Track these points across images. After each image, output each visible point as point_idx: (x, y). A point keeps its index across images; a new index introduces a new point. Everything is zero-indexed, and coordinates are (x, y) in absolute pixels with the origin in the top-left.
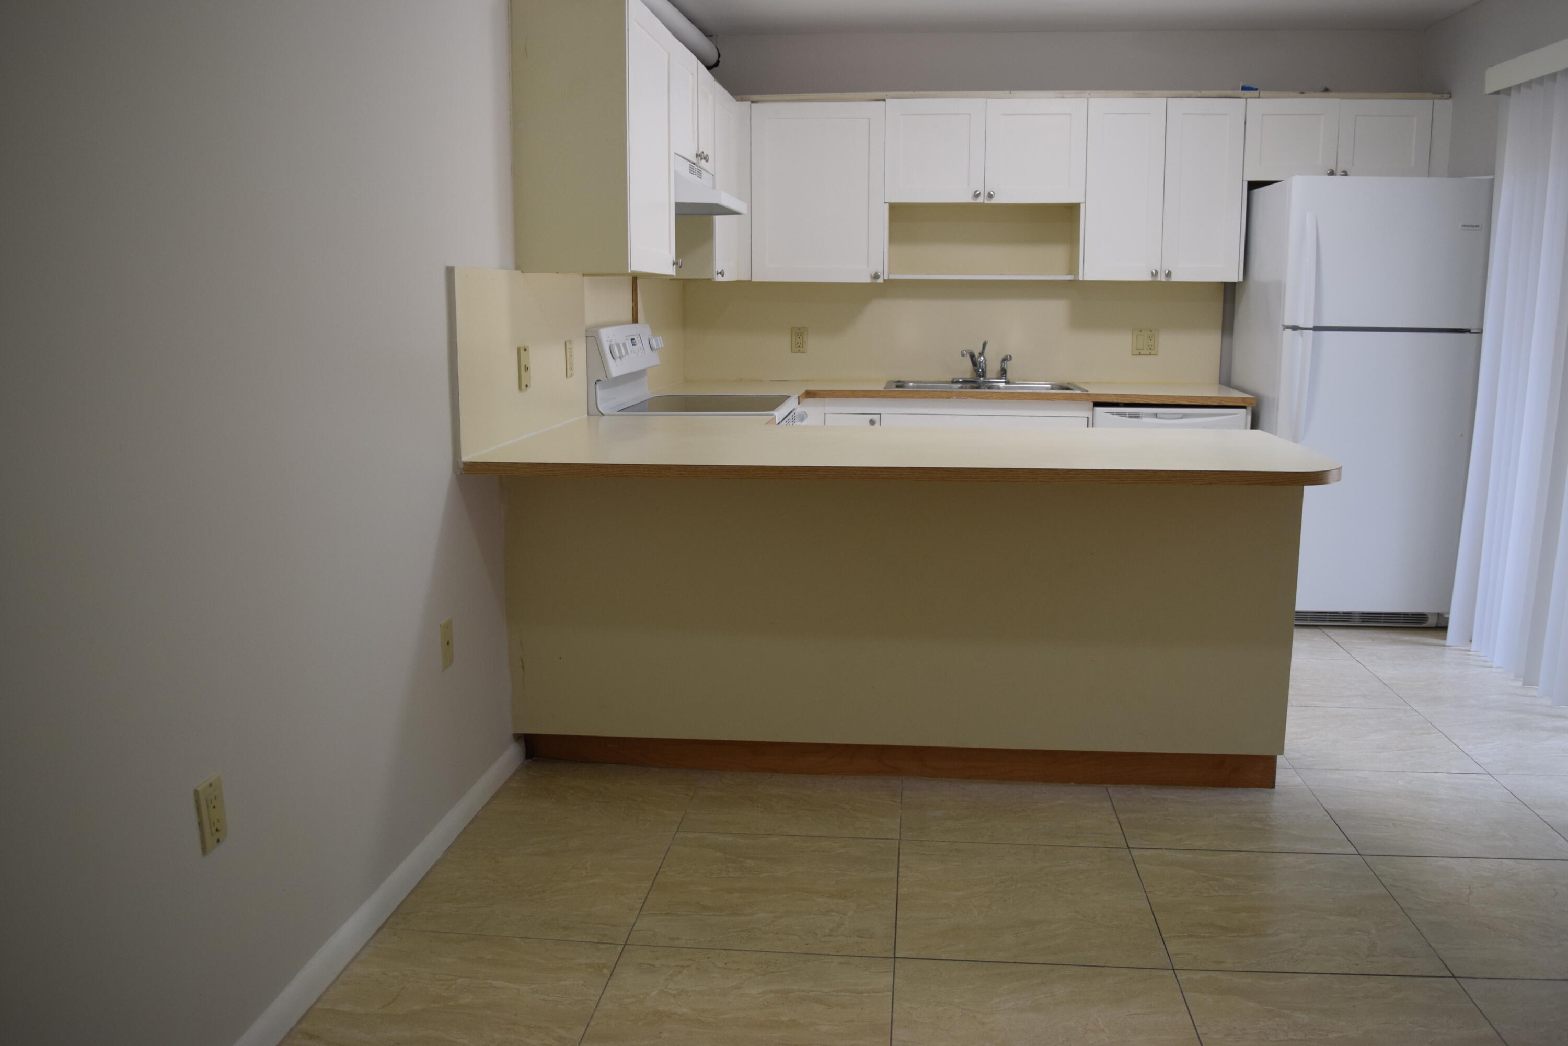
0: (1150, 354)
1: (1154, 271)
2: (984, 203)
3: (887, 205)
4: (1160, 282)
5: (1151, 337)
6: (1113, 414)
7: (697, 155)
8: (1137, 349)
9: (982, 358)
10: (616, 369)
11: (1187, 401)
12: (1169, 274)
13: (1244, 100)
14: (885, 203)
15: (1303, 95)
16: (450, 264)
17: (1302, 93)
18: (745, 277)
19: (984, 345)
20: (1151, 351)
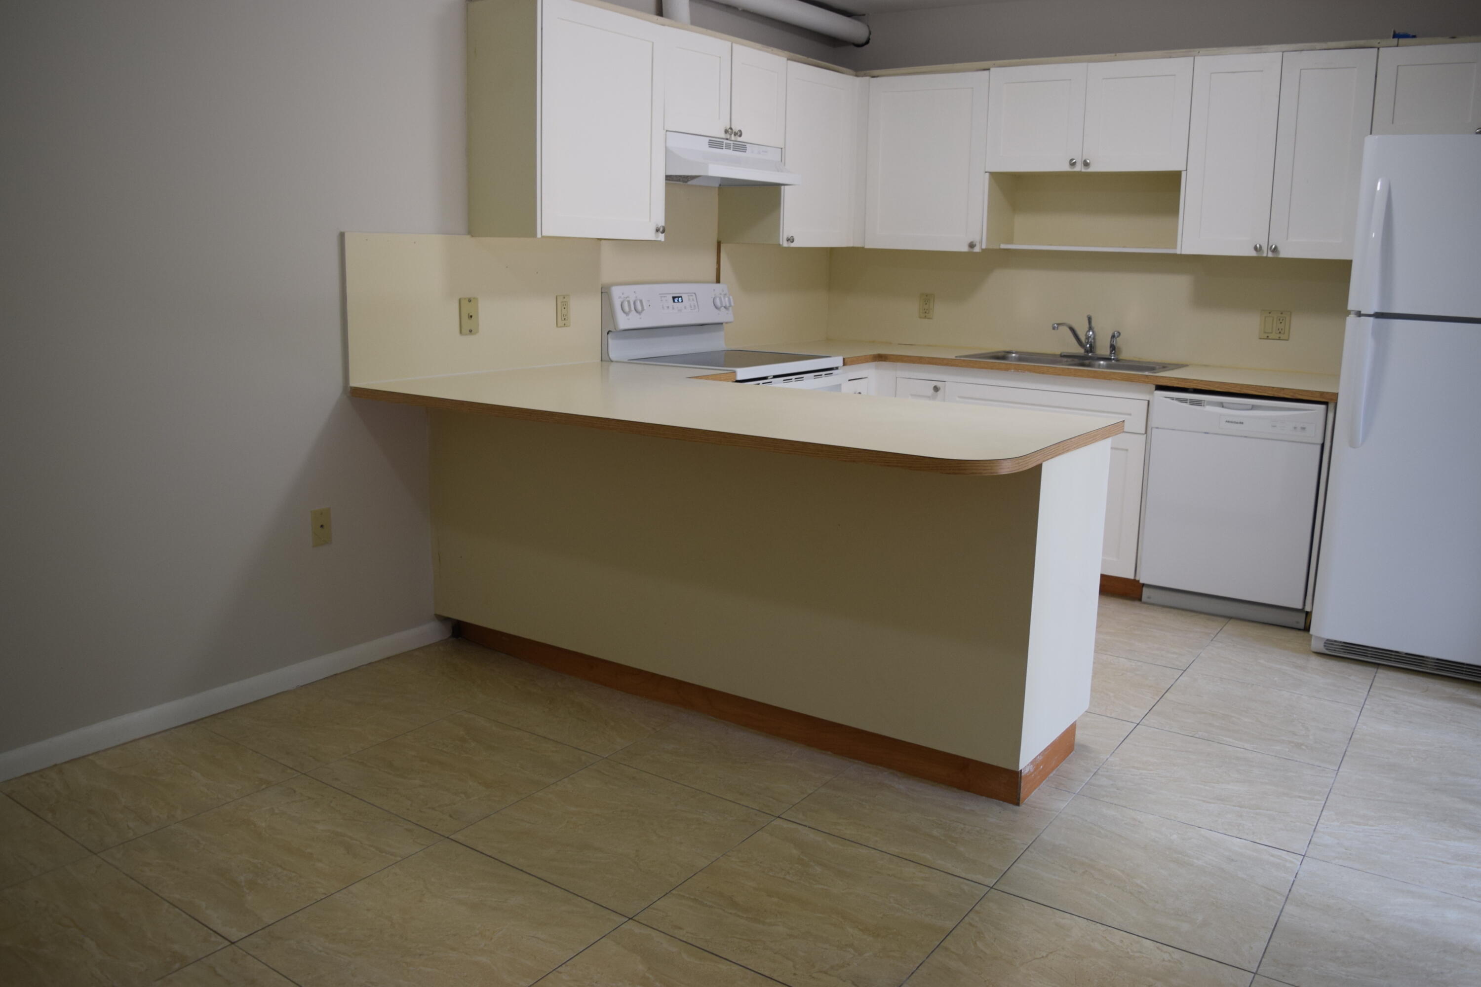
0: (1279, 339)
1: (1258, 246)
2: (1081, 172)
3: (987, 174)
4: (1266, 257)
5: (1281, 319)
6: (1172, 399)
7: (726, 132)
8: (1265, 332)
9: (1091, 333)
10: (624, 322)
11: (1256, 391)
12: (1275, 250)
13: (1376, 50)
14: (986, 172)
15: (1455, 40)
16: (342, 231)
17: (1453, 38)
18: (858, 244)
19: (1090, 319)
20: (1282, 335)
